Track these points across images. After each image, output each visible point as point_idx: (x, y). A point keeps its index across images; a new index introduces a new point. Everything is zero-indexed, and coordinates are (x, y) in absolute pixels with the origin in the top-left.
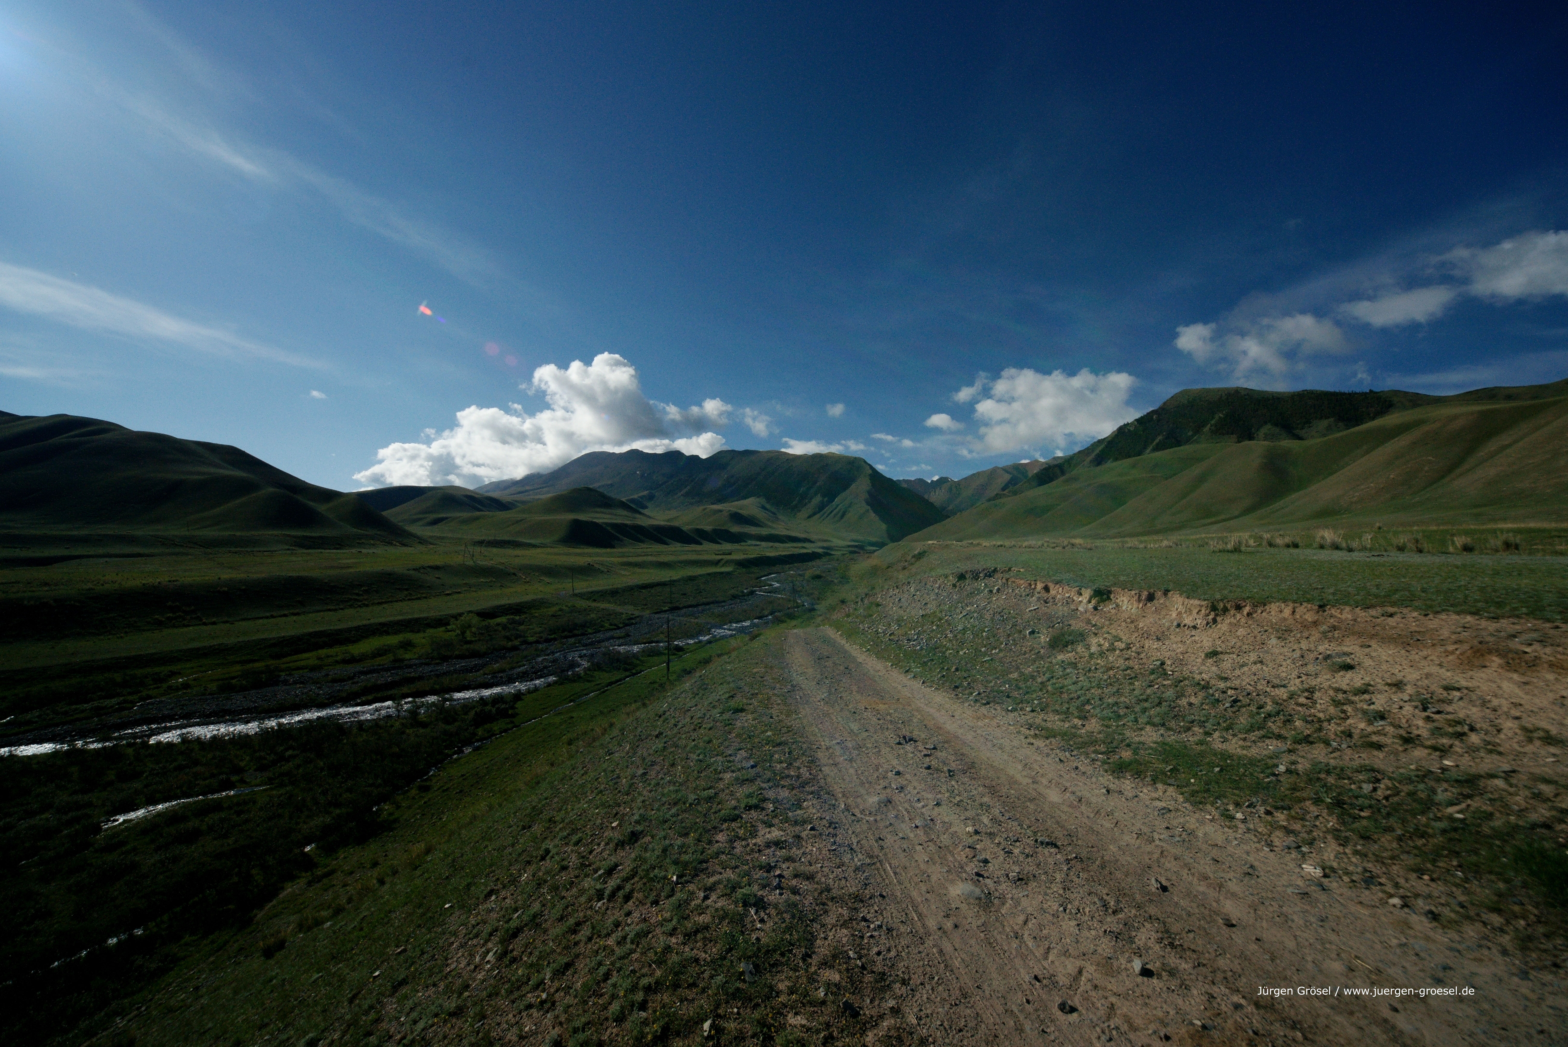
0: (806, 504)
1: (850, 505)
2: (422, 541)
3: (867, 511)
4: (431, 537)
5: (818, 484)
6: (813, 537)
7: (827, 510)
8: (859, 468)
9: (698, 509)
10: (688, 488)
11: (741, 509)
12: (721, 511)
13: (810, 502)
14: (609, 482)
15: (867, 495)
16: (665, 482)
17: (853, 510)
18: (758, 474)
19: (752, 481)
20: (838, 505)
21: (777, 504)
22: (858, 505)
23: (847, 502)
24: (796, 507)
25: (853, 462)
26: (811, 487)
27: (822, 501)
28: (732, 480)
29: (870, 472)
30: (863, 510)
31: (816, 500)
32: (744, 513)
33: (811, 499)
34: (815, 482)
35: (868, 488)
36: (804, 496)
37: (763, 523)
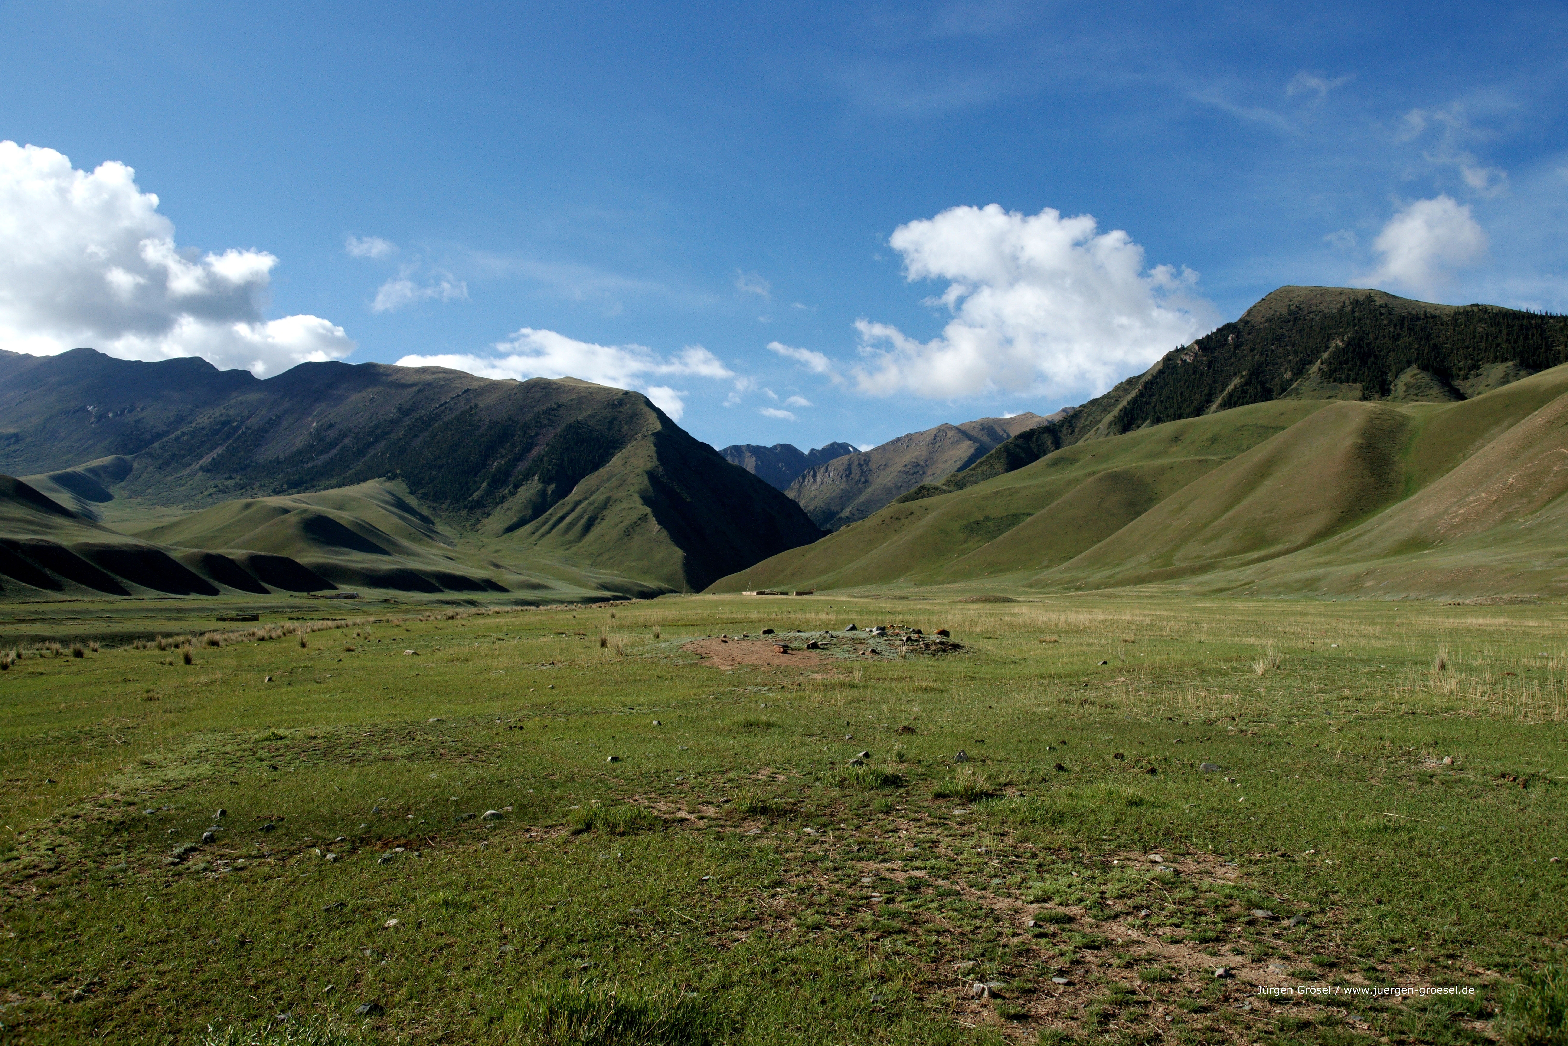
0: (503, 499)
1: (606, 504)
3: (644, 518)
5: (535, 452)
6: (505, 577)
7: (554, 512)
8: (634, 417)
9: (235, 504)
10: (219, 450)
11: (340, 507)
12: (286, 511)
13: (513, 493)
14: (12, 430)
15: (645, 481)
16: (159, 436)
17: (612, 516)
18: (395, 422)
19: (377, 439)
20: (577, 504)
21: (436, 497)
22: (625, 505)
23: (599, 497)
24: (479, 504)
25: (621, 402)
26: (519, 458)
27: (543, 493)
28: (331, 435)
29: (658, 426)
30: (634, 516)
31: (529, 490)
32: (344, 517)
33: (516, 486)
34: (529, 448)
35: (650, 466)
36: (500, 479)
37: (391, 543)
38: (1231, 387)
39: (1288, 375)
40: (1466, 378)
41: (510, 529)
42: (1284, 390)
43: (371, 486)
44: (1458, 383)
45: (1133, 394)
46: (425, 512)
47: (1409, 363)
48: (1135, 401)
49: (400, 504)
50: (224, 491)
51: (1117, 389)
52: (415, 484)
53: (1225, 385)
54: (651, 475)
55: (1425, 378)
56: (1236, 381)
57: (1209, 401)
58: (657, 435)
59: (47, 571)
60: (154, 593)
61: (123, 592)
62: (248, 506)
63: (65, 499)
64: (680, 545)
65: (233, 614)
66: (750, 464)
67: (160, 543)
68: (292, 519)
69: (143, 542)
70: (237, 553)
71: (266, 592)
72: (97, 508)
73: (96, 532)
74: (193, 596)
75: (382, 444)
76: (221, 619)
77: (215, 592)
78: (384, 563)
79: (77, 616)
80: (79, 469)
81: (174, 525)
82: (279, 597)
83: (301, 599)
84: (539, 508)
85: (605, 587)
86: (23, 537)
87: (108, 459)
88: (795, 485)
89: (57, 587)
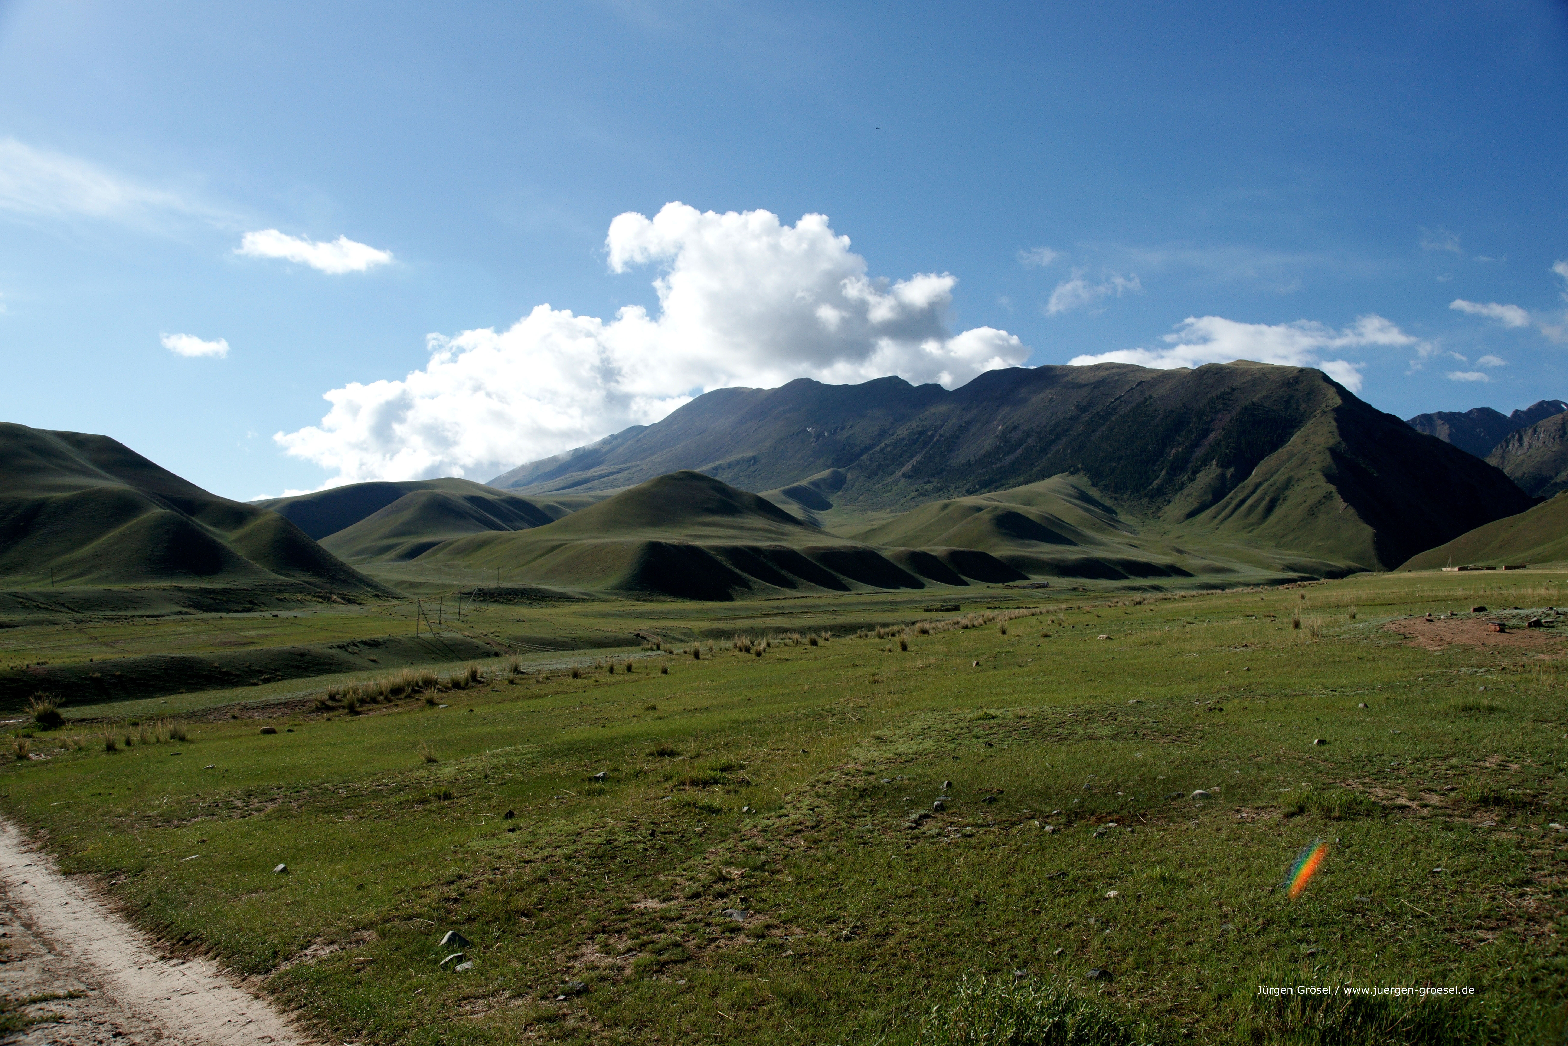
0: (1182, 486)
1: (1288, 484)
2: (381, 592)
3: (1328, 496)
4: (401, 583)
5: (1211, 437)
6: (1189, 562)
7: (1234, 496)
8: (1311, 394)
9: (934, 506)
10: (918, 458)
11: (1028, 503)
12: (979, 509)
13: (1192, 480)
14: (751, 454)
15: (1328, 459)
16: (867, 449)
17: (1294, 496)
18: (1074, 419)
19: (1058, 437)
20: (1258, 486)
21: (1117, 488)
22: (1306, 484)
23: (1280, 478)
24: (1160, 492)
25: (1297, 380)
26: (1196, 445)
27: (1223, 476)
28: (1015, 436)
29: (1338, 401)
30: (1319, 494)
31: (1208, 476)
32: (1032, 512)
33: (1195, 472)
34: (1205, 433)
35: (1332, 442)
36: (1179, 467)
37: (1079, 534)
41: (1191, 515)
43: (1055, 481)
46: (1108, 502)
49: (1084, 497)
50: (924, 494)
52: (1096, 477)
54: (1333, 451)
58: (1336, 410)
59: (784, 572)
60: (870, 588)
61: (845, 588)
62: (946, 506)
63: (794, 509)
64: (1369, 523)
65: (938, 605)
66: (1443, 433)
67: (872, 544)
68: (985, 516)
69: (859, 544)
70: (939, 550)
71: (966, 584)
72: (821, 516)
74: (903, 590)
75: (1063, 442)
76: (927, 610)
77: (921, 586)
78: (1072, 554)
79: (808, 610)
80: (804, 483)
81: (883, 527)
82: (977, 589)
83: (997, 589)
84: (1218, 493)
85: (1291, 568)
86: (764, 544)
87: (826, 473)
88: (1497, 451)
89: (792, 585)
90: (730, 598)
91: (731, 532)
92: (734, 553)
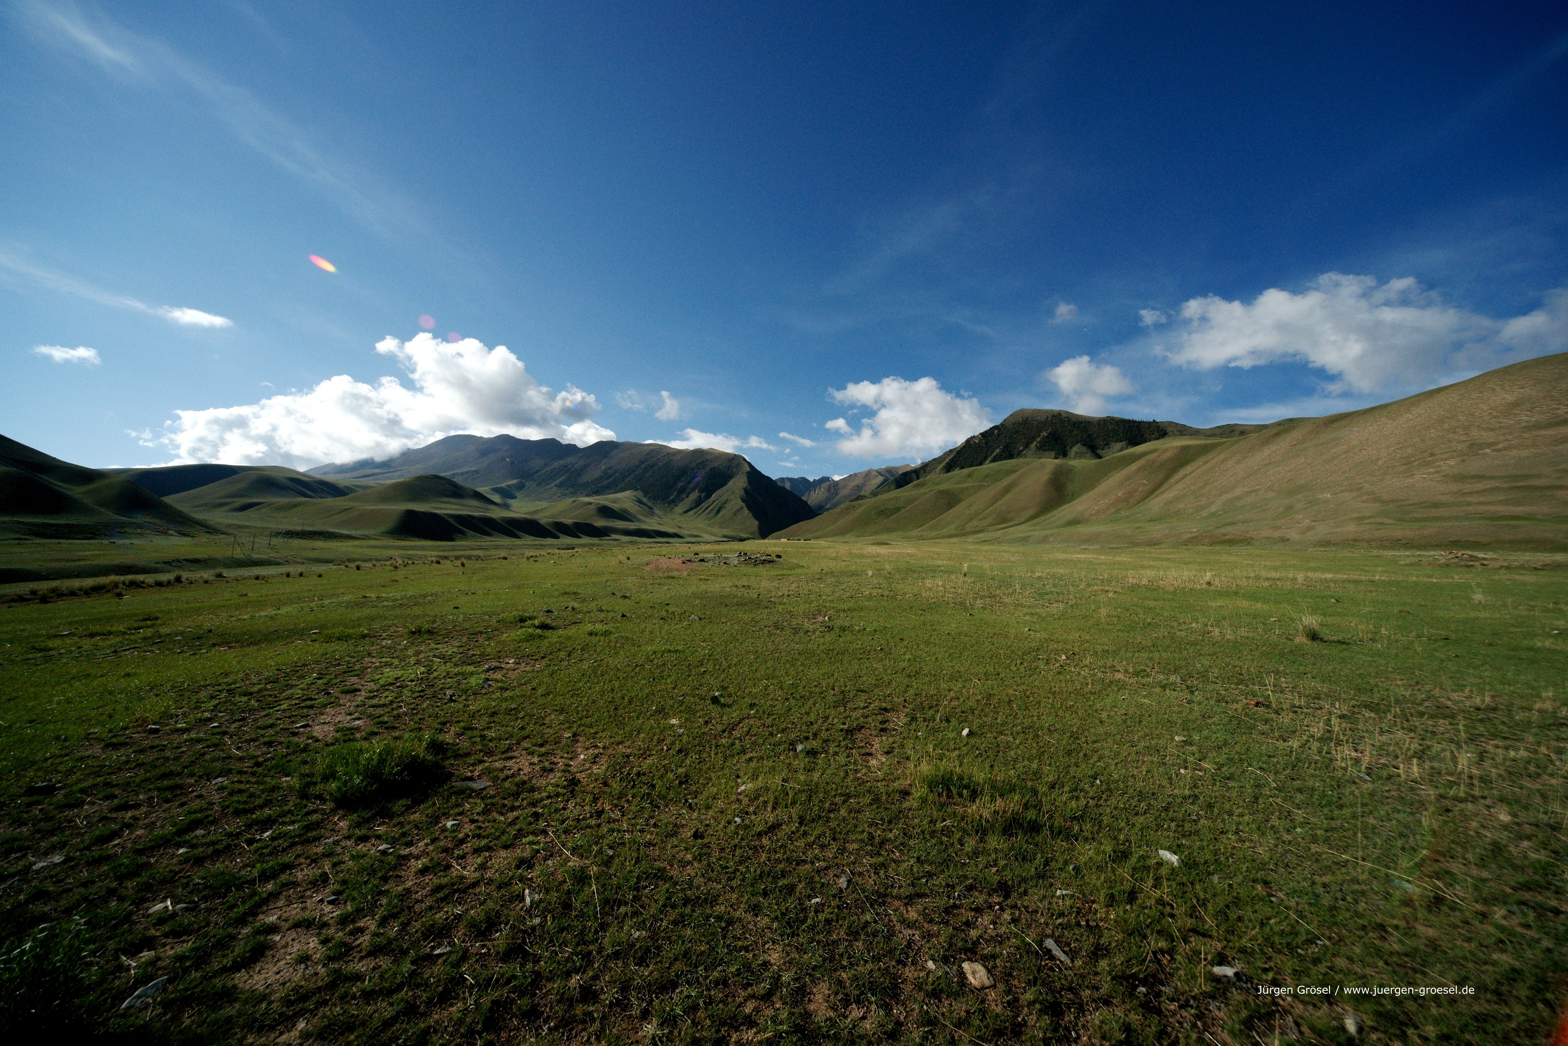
0: (683, 499)
1: (726, 501)
3: (742, 508)
5: (696, 480)
7: (704, 505)
8: (738, 466)
9: (568, 501)
10: (563, 478)
11: (614, 502)
12: (590, 504)
13: (687, 497)
14: (474, 469)
15: (743, 492)
16: (538, 471)
17: (729, 506)
18: (637, 467)
19: (630, 474)
20: (714, 502)
21: (655, 498)
22: (734, 502)
23: (723, 499)
24: (673, 501)
25: (733, 459)
26: (690, 482)
27: (700, 496)
28: (610, 472)
29: (748, 469)
30: (738, 507)
31: (694, 495)
32: (616, 506)
33: (689, 494)
34: (694, 478)
35: (745, 486)
36: (682, 491)
37: (635, 517)
38: (995, 454)
39: (1021, 448)
40: (1103, 449)
41: (686, 512)
42: (1019, 454)
43: (628, 493)
44: (1099, 452)
45: (952, 456)
46: (650, 504)
47: (1077, 443)
48: (952, 460)
49: (640, 501)
50: (565, 495)
51: (944, 454)
52: (646, 493)
53: (992, 452)
54: (745, 490)
55: (1084, 449)
56: (998, 451)
57: (985, 459)
58: (748, 473)
59: (486, 528)
60: (533, 538)
61: (518, 537)
62: (574, 501)
63: (496, 498)
64: (757, 519)
65: (564, 547)
66: (788, 486)
67: (535, 517)
68: (593, 507)
69: (528, 517)
70: (568, 521)
71: (580, 537)
72: (510, 502)
73: (508, 512)
74: (549, 539)
75: (632, 476)
76: (559, 549)
77: (558, 537)
78: (632, 526)
79: (496, 547)
80: (503, 485)
81: (542, 509)
82: (586, 540)
83: (595, 540)
84: (698, 503)
85: (725, 536)
86: (476, 514)
87: (514, 482)
88: (806, 494)
89: (490, 535)
90: (453, 540)
91: (459, 507)
92: (459, 518)
